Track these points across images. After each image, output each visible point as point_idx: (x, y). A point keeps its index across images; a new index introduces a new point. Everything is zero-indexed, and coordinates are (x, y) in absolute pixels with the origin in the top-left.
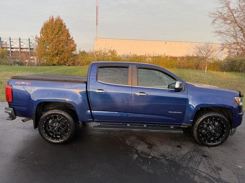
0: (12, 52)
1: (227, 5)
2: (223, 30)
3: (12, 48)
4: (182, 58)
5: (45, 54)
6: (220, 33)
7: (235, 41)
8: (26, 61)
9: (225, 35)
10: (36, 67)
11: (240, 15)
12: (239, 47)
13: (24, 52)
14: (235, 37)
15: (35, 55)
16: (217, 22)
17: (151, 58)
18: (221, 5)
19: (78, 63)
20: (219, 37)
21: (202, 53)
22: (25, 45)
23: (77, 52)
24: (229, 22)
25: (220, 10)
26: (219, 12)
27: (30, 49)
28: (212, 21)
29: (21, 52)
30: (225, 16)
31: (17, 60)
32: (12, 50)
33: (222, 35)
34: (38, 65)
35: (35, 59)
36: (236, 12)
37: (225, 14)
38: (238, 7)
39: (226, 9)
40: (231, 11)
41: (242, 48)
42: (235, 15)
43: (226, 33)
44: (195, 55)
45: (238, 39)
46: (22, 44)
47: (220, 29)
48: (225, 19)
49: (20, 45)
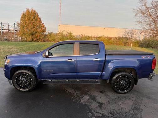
0: (3, 32)
1: (145, 4)
2: (142, 20)
3: (3, 30)
4: (116, 38)
5: (25, 34)
6: (140, 22)
7: (150, 28)
8: (12, 38)
9: (143, 24)
10: (18, 43)
11: (153, 11)
12: (152, 32)
13: (11, 33)
14: (150, 25)
15: (18, 35)
16: (138, 15)
17: (95, 38)
18: (141, 5)
19: (47, 41)
20: (140, 25)
21: (129, 35)
22: (12, 28)
23: (46, 33)
24: (146, 15)
25: (140, 8)
26: (139, 8)
27: (15, 30)
28: (135, 15)
29: (9, 32)
30: (144, 11)
31: (6, 38)
32: (3, 31)
33: (141, 24)
34: (20, 41)
35: (18, 38)
36: (150, 9)
37: (143, 10)
38: (151, 6)
39: (144, 7)
40: (147, 8)
41: (154, 33)
42: (149, 11)
43: (144, 22)
44: (124, 37)
45: (152, 27)
46: (9, 27)
47: (140, 20)
48: (143, 14)
49: (8, 28)
